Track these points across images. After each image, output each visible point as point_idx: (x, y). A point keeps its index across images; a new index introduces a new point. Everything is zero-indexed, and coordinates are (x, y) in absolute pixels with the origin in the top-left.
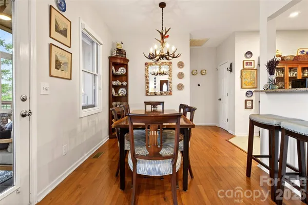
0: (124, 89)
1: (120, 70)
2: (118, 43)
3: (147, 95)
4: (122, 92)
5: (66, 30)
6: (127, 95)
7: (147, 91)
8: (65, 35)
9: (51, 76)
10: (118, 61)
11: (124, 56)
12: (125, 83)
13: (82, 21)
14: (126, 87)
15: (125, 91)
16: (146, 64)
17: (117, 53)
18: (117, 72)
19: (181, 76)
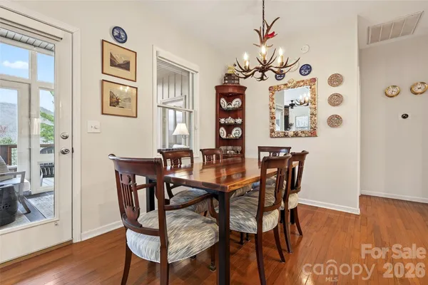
0: (239, 129)
1: (234, 102)
2: (230, 66)
3: (272, 137)
4: (236, 133)
5: (128, 63)
6: (243, 137)
7: (272, 131)
8: (128, 69)
9: (103, 114)
10: (231, 90)
11: (236, 82)
12: (239, 121)
13: (156, 48)
14: (242, 126)
15: (240, 131)
16: (271, 89)
17: (225, 80)
18: (230, 106)
19: (336, 100)
